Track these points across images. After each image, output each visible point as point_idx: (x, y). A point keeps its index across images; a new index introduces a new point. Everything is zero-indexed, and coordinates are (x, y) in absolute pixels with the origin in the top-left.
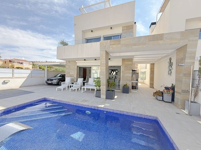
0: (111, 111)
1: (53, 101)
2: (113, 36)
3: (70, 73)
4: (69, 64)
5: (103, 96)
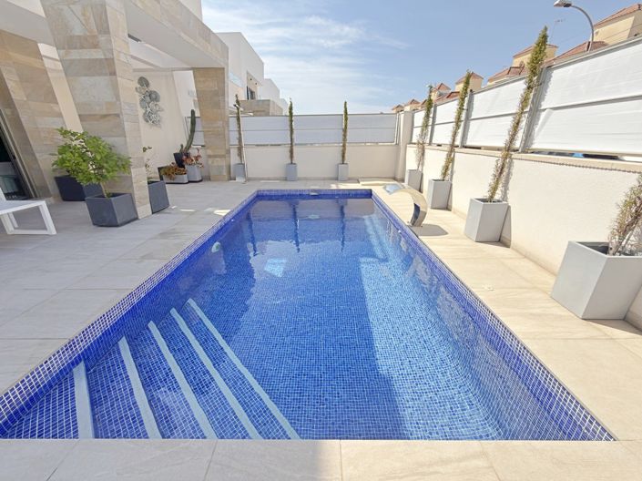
5: (144, 209)
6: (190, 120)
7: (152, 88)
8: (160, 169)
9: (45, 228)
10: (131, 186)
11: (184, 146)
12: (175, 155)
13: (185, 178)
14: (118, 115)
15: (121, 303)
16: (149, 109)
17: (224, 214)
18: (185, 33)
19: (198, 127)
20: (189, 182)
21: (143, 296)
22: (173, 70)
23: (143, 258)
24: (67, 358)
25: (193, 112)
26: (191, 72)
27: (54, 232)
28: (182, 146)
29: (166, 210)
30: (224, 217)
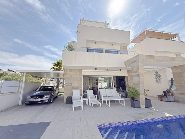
0: (178, 117)
1: (112, 126)
2: (113, 51)
3: (72, 85)
4: (71, 73)
5: (143, 106)
6: (171, 81)
7: (159, 74)
8: (158, 95)
9: (123, 104)
10: (140, 99)
11: (168, 89)
12: (164, 92)
13: (166, 100)
14: (139, 84)
15: (121, 123)
16: (157, 79)
17: (167, 116)
18: (162, 62)
19: (174, 83)
20: (168, 101)
21: (127, 124)
22: (165, 68)
23: (132, 117)
24: (109, 126)
25: (172, 79)
26: (171, 68)
27: (124, 105)
28: (167, 89)
29: (150, 108)
30: (168, 117)
